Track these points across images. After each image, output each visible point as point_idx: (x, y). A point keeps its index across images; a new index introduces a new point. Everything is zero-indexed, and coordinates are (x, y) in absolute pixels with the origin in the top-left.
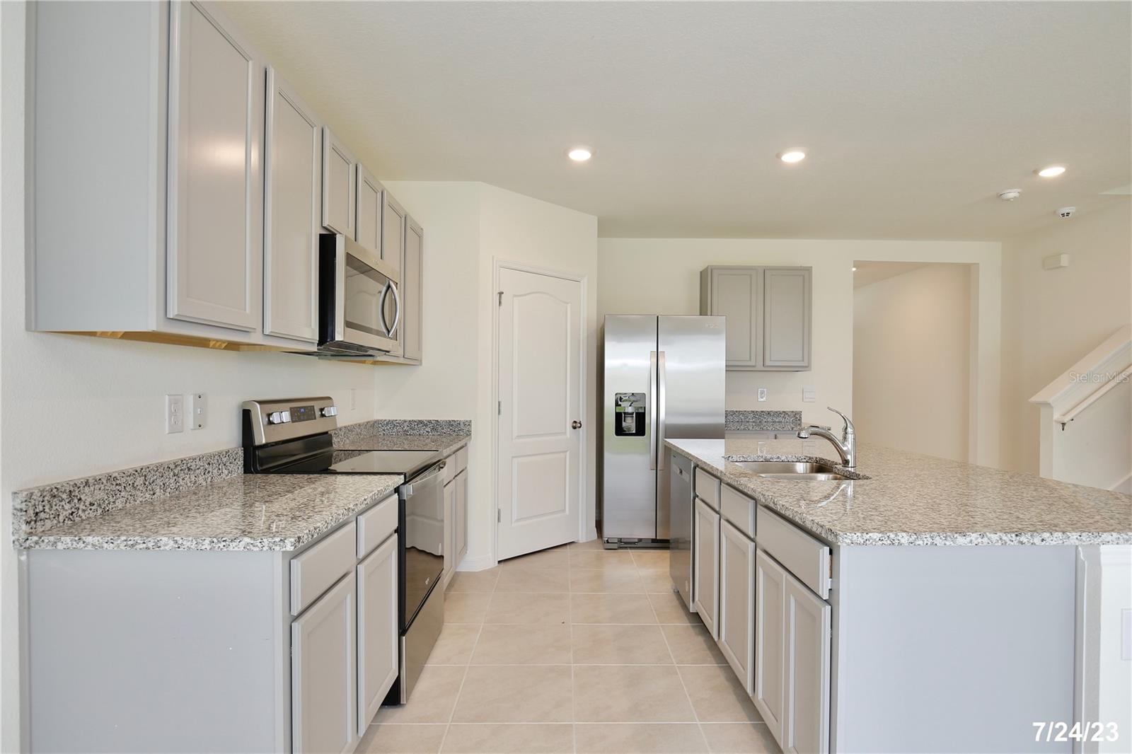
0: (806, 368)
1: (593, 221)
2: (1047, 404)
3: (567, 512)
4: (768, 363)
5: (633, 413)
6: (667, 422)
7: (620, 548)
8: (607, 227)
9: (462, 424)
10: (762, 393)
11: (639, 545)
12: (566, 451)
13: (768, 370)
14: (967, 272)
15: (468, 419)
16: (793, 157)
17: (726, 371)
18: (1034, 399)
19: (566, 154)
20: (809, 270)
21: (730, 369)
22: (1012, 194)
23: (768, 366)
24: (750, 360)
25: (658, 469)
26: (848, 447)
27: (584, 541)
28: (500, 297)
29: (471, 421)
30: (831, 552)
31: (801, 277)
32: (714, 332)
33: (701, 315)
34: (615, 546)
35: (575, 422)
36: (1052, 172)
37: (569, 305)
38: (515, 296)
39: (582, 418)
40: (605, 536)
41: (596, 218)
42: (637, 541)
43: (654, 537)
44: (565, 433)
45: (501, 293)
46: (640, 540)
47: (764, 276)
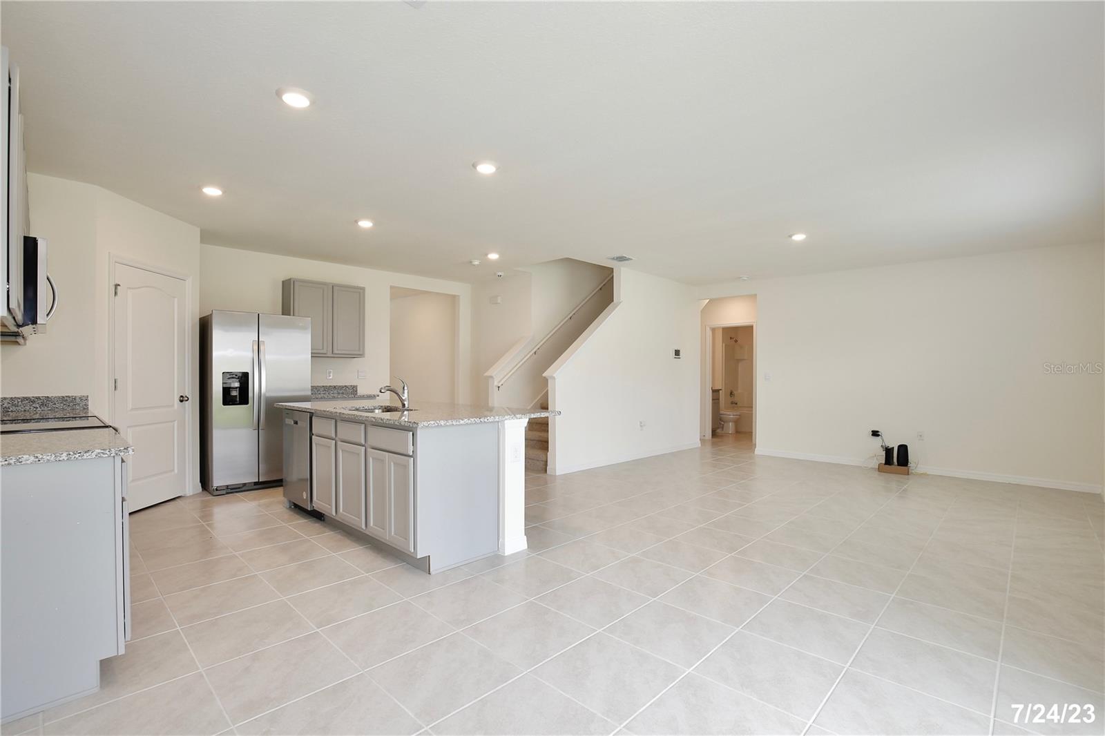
0: (361, 355)
1: (197, 232)
2: (492, 377)
3: (176, 471)
4: (335, 352)
5: (237, 388)
6: (268, 395)
7: (227, 493)
8: (208, 237)
9: (77, 399)
10: (330, 373)
11: (244, 489)
12: (175, 421)
13: (335, 356)
14: (453, 299)
15: (85, 395)
16: (366, 224)
17: (312, 357)
18: (486, 374)
19: (200, 188)
20: (363, 289)
21: (314, 356)
22: (476, 263)
23: (336, 354)
24: (323, 348)
25: (260, 428)
26: (405, 396)
27: (191, 494)
28: (116, 288)
29: (88, 396)
30: (413, 434)
31: (359, 292)
32: (304, 328)
33: (283, 314)
34: (224, 492)
35: (182, 396)
36: (493, 256)
37: (176, 299)
38: (130, 288)
39: (187, 393)
40: (214, 485)
41: (198, 230)
42: (241, 486)
43: (257, 481)
44: (173, 406)
45: (117, 286)
46: (245, 484)
47: (333, 291)
